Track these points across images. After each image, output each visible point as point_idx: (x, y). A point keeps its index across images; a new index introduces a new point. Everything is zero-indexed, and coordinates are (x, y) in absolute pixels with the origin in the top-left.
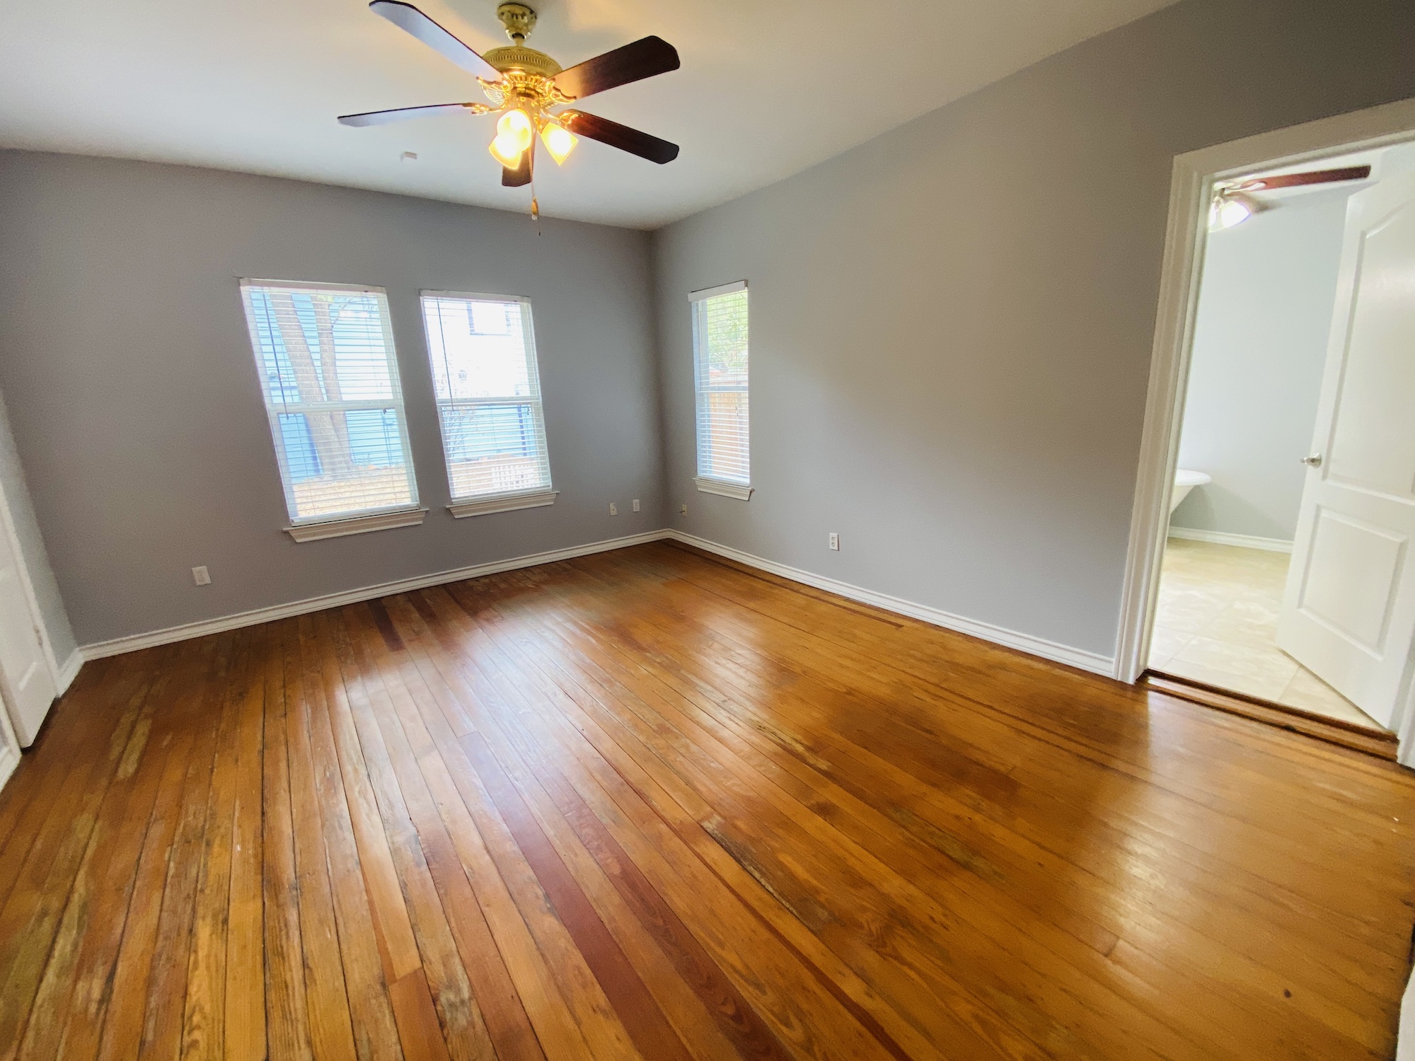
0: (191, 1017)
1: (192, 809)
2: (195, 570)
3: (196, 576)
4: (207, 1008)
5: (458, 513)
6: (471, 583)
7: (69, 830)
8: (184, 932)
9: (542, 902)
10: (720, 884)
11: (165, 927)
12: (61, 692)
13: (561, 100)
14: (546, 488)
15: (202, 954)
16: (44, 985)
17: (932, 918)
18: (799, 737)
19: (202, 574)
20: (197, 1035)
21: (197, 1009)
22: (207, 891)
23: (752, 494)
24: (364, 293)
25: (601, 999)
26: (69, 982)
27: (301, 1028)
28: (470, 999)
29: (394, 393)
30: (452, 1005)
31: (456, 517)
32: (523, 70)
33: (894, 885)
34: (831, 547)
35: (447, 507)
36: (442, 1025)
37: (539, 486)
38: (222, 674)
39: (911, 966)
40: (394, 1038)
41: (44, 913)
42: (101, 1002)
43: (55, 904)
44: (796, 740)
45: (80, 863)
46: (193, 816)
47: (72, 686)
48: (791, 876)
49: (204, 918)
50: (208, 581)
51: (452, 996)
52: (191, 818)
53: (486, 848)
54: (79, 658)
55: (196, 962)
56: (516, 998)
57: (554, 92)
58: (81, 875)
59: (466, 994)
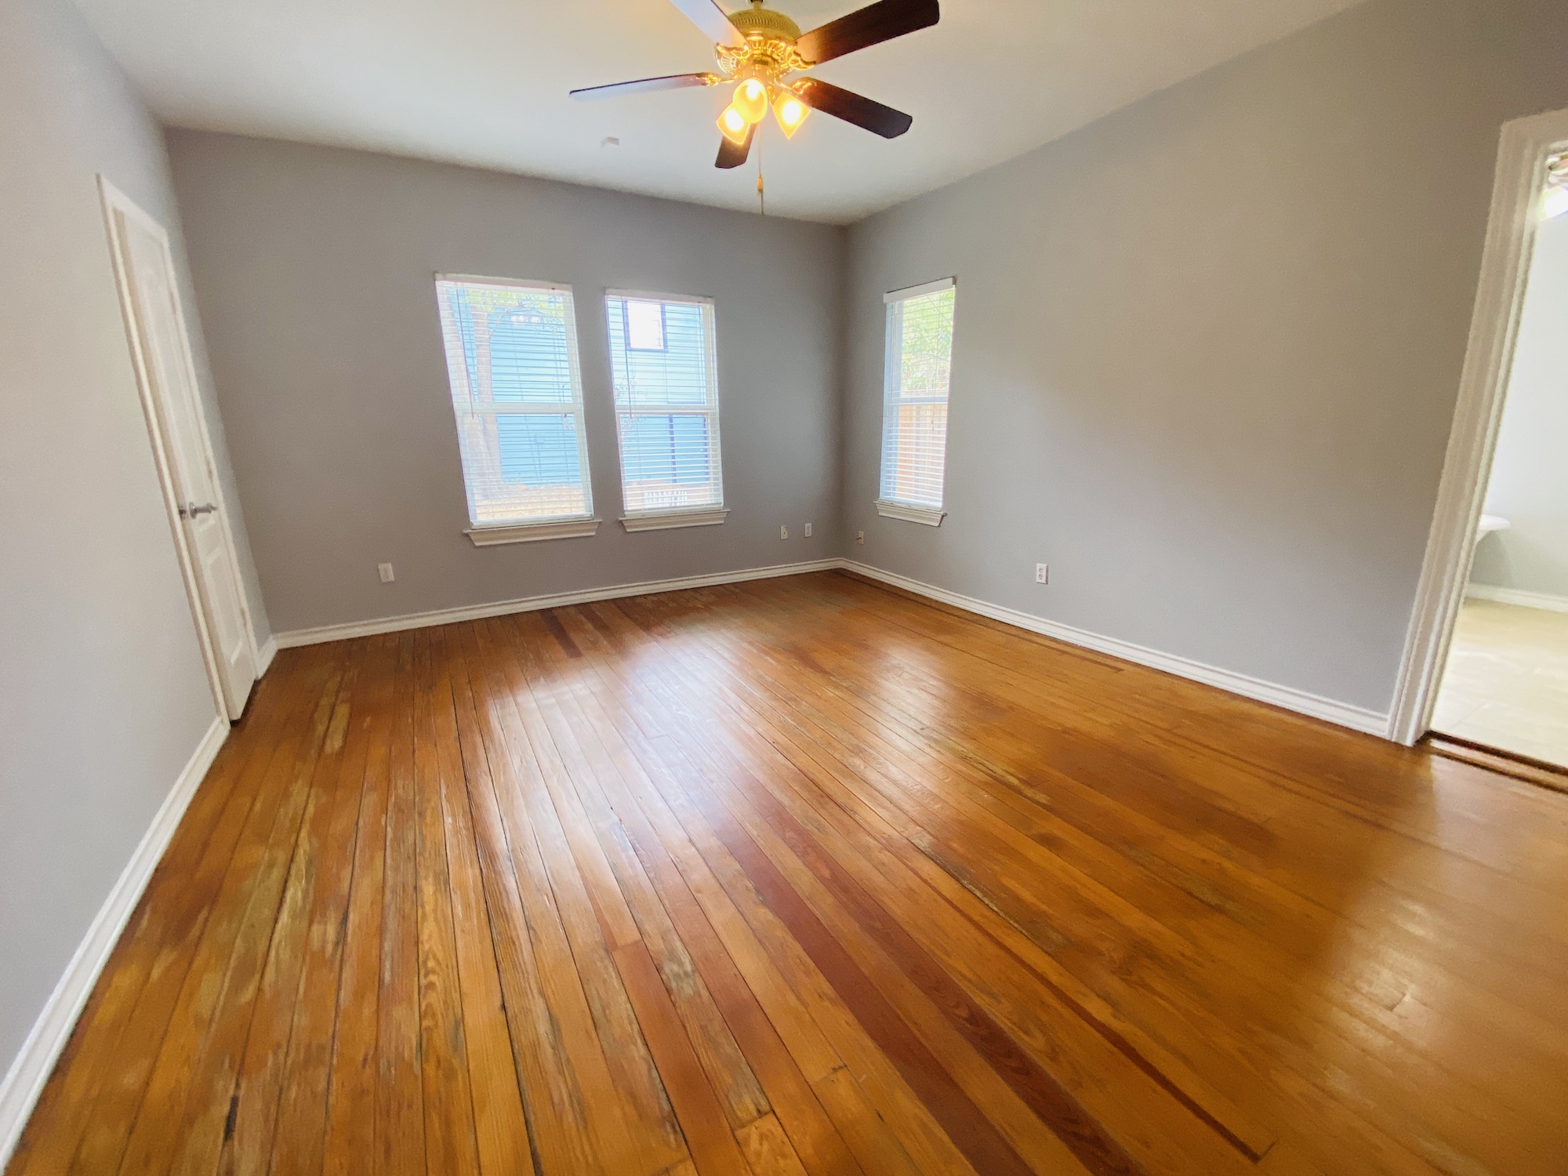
0: (425, 962)
1: (400, 783)
2: (381, 567)
3: (382, 573)
4: (440, 956)
5: (632, 527)
6: (638, 600)
7: (286, 795)
8: (410, 890)
9: (753, 894)
10: (939, 899)
11: (390, 882)
12: (260, 675)
13: (799, 66)
14: (717, 506)
15: (429, 908)
16: (279, 926)
17: (1183, 955)
18: (1012, 770)
19: (388, 571)
20: (433, 978)
21: (431, 956)
22: (427, 855)
23: (945, 518)
24: (551, 291)
25: (827, 987)
26: (305, 923)
27: (532, 981)
28: (693, 971)
29: (574, 397)
30: (677, 976)
31: (628, 530)
32: (762, 35)
33: (1135, 919)
34: (1038, 580)
35: (621, 519)
36: (669, 991)
37: (709, 502)
38: (408, 667)
39: (1161, 996)
40: (624, 997)
41: (271, 865)
42: (337, 944)
43: (282, 857)
44: (1007, 772)
45: (301, 822)
46: (402, 787)
47: (269, 671)
48: (1018, 899)
49: (426, 878)
50: (392, 578)
51: (675, 968)
52: (400, 791)
53: (690, 841)
54: (273, 645)
55: (424, 915)
56: (739, 976)
57: (793, 57)
58: (304, 834)
59: (689, 968)
